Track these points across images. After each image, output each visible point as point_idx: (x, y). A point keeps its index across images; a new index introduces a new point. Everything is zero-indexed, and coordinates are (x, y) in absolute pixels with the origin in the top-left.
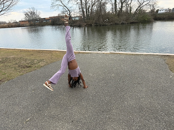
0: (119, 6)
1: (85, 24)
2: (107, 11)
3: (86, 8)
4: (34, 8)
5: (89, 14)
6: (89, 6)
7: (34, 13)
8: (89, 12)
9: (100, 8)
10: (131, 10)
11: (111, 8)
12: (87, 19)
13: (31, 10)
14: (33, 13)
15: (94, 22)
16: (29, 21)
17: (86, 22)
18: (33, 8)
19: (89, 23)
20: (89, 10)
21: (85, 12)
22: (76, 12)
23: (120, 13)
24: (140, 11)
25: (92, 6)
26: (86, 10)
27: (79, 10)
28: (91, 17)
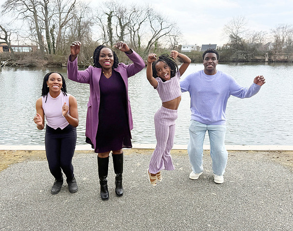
1: (46, 62)
3: (47, 29)
5: (54, 43)
6: (54, 26)
8: (53, 38)
9: (79, 31)
11: (100, 34)
12: (50, 53)
17: (46, 59)
19: (55, 61)
20: (54, 33)
21: (45, 36)
22: (22, 36)
24: (156, 45)
25: (61, 27)
26: (47, 33)
27: (30, 32)
28: (59, 48)
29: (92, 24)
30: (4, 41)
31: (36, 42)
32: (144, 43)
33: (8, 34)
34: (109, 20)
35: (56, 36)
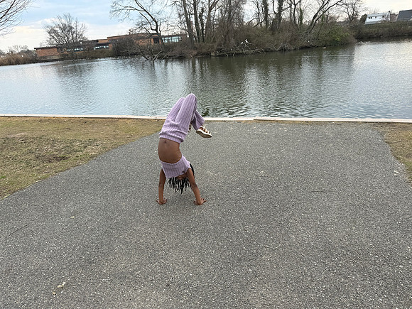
0: (273, 8)
1: (195, 53)
2: (246, 20)
3: (195, 14)
4: (70, 17)
5: (203, 29)
6: (203, 9)
7: (71, 28)
8: (202, 24)
9: (230, 14)
10: (301, 18)
12: (199, 41)
13: (64, 21)
14: (67, 29)
15: (215, 46)
16: (58, 47)
17: (195, 48)
18: (68, 17)
19: (204, 50)
20: (203, 18)
21: (194, 22)
22: (171, 25)
23: (275, 26)
24: (323, 20)
25: (210, 9)
26: (196, 19)
27: (179, 19)
28: (208, 35)
29: (244, 2)
30: (155, 32)
31: (185, 30)
33: (159, 23)
35: (205, 21)
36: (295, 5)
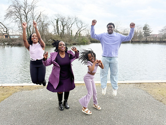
2: (50, 32)
6: (30, 26)
22: (15, 30)
23: (62, 35)
26: (27, 29)
27: (18, 28)
29: (49, 25)
30: (6, 33)
31: (22, 33)
32: (74, 34)
33: (8, 29)
34: (57, 22)
35: (31, 30)
36: (69, 28)
